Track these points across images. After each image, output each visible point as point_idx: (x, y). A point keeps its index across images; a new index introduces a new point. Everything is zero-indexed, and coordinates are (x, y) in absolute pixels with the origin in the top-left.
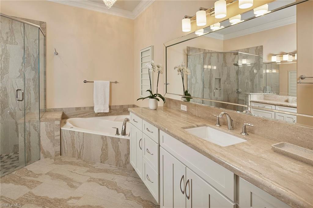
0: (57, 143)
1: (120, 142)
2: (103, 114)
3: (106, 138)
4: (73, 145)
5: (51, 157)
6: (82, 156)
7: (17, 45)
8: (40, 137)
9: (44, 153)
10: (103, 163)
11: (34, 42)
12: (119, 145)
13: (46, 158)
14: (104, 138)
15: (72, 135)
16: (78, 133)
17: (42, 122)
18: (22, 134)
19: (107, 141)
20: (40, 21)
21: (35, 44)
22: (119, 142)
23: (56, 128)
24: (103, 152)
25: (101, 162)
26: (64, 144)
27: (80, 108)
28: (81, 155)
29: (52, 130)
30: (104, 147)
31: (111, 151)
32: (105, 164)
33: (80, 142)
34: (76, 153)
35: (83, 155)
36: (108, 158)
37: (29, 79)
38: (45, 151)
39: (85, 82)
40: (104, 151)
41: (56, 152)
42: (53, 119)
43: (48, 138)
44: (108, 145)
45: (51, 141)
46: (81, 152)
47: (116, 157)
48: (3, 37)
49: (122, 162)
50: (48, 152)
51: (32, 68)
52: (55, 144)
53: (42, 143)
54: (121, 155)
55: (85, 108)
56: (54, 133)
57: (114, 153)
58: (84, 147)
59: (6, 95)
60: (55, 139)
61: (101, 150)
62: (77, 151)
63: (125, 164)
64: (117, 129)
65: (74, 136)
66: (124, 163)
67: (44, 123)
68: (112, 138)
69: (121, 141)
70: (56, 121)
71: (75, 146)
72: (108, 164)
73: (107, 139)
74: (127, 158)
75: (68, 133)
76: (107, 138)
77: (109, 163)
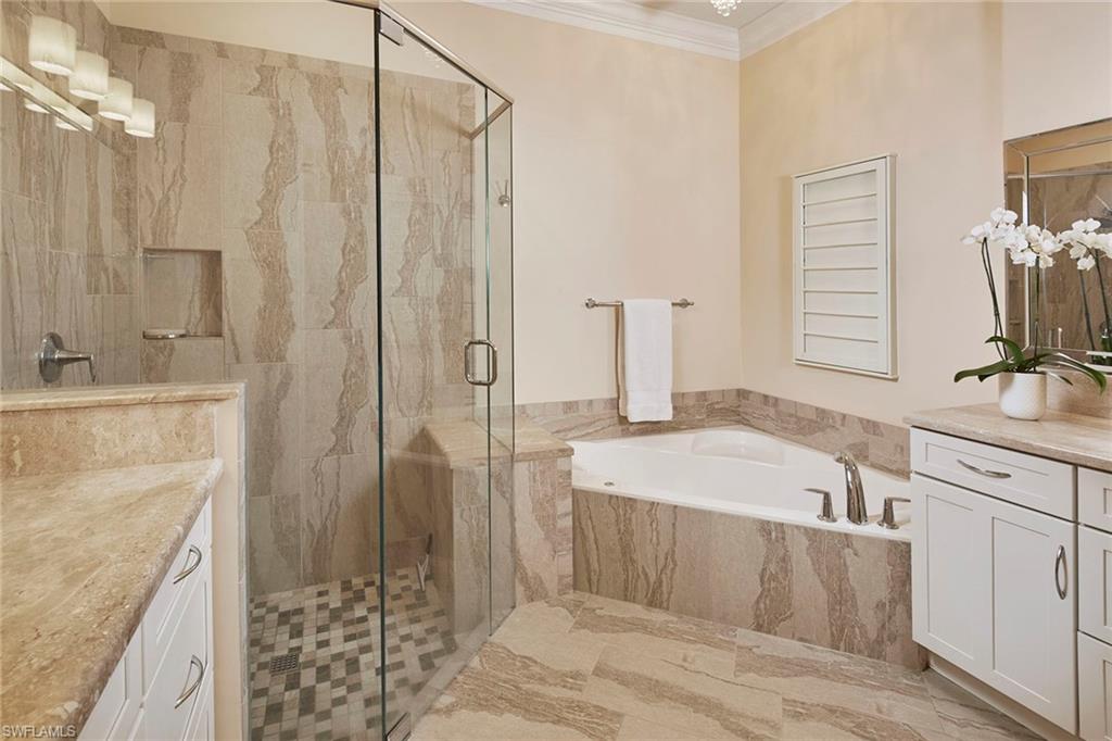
0: (565, 543)
1: (851, 551)
2: (647, 425)
3: (783, 532)
4: (624, 554)
5: (545, 597)
6: (666, 596)
7: (392, 173)
8: (515, 519)
9: (524, 580)
10: (769, 632)
11: (442, 161)
12: (848, 563)
13: (532, 600)
14: (772, 532)
15: (622, 513)
16: (647, 509)
17: (520, 464)
18: (463, 510)
19: (788, 542)
20: (458, 84)
21: (444, 170)
22: (847, 550)
23: (560, 483)
24: (767, 586)
25: (759, 628)
26: (584, 545)
27: (576, 402)
28: (662, 594)
29: (550, 491)
30: (772, 568)
31: (807, 586)
32: (775, 634)
33: (658, 544)
34: (642, 582)
35: (670, 593)
36: (792, 614)
37: (428, 299)
38: (530, 574)
39: (591, 305)
40: (773, 584)
41: (561, 578)
42: (551, 451)
43: (536, 523)
44: (794, 558)
45: (547, 538)
46: (661, 583)
47: (833, 609)
48: (352, 148)
49: (864, 633)
50: (537, 577)
51: (435, 259)
52: (560, 548)
53: (521, 541)
54: (855, 605)
55: (590, 402)
56: (554, 506)
57: (823, 595)
58: (678, 563)
59: (361, 359)
60: (559, 526)
61: (757, 577)
62: (642, 577)
63: (880, 641)
64: (827, 496)
65: (630, 519)
66: (873, 635)
67: (527, 464)
68: (813, 534)
69: (855, 545)
70: (560, 457)
71: (637, 556)
72: (793, 637)
73: (787, 537)
74: (890, 617)
75: (606, 504)
76: (788, 532)
77: (797, 635)
